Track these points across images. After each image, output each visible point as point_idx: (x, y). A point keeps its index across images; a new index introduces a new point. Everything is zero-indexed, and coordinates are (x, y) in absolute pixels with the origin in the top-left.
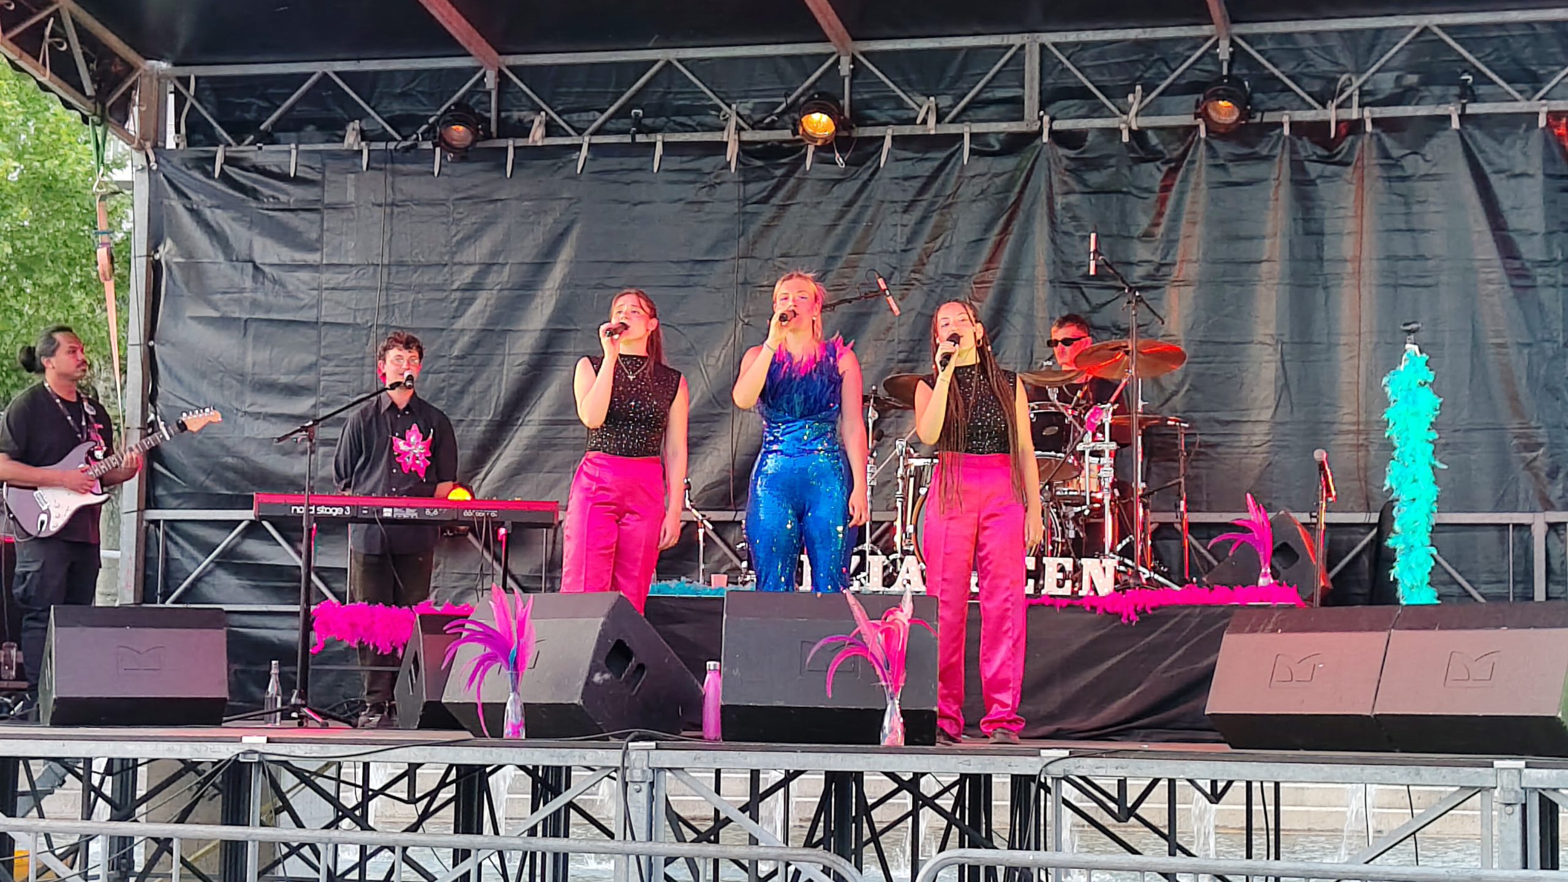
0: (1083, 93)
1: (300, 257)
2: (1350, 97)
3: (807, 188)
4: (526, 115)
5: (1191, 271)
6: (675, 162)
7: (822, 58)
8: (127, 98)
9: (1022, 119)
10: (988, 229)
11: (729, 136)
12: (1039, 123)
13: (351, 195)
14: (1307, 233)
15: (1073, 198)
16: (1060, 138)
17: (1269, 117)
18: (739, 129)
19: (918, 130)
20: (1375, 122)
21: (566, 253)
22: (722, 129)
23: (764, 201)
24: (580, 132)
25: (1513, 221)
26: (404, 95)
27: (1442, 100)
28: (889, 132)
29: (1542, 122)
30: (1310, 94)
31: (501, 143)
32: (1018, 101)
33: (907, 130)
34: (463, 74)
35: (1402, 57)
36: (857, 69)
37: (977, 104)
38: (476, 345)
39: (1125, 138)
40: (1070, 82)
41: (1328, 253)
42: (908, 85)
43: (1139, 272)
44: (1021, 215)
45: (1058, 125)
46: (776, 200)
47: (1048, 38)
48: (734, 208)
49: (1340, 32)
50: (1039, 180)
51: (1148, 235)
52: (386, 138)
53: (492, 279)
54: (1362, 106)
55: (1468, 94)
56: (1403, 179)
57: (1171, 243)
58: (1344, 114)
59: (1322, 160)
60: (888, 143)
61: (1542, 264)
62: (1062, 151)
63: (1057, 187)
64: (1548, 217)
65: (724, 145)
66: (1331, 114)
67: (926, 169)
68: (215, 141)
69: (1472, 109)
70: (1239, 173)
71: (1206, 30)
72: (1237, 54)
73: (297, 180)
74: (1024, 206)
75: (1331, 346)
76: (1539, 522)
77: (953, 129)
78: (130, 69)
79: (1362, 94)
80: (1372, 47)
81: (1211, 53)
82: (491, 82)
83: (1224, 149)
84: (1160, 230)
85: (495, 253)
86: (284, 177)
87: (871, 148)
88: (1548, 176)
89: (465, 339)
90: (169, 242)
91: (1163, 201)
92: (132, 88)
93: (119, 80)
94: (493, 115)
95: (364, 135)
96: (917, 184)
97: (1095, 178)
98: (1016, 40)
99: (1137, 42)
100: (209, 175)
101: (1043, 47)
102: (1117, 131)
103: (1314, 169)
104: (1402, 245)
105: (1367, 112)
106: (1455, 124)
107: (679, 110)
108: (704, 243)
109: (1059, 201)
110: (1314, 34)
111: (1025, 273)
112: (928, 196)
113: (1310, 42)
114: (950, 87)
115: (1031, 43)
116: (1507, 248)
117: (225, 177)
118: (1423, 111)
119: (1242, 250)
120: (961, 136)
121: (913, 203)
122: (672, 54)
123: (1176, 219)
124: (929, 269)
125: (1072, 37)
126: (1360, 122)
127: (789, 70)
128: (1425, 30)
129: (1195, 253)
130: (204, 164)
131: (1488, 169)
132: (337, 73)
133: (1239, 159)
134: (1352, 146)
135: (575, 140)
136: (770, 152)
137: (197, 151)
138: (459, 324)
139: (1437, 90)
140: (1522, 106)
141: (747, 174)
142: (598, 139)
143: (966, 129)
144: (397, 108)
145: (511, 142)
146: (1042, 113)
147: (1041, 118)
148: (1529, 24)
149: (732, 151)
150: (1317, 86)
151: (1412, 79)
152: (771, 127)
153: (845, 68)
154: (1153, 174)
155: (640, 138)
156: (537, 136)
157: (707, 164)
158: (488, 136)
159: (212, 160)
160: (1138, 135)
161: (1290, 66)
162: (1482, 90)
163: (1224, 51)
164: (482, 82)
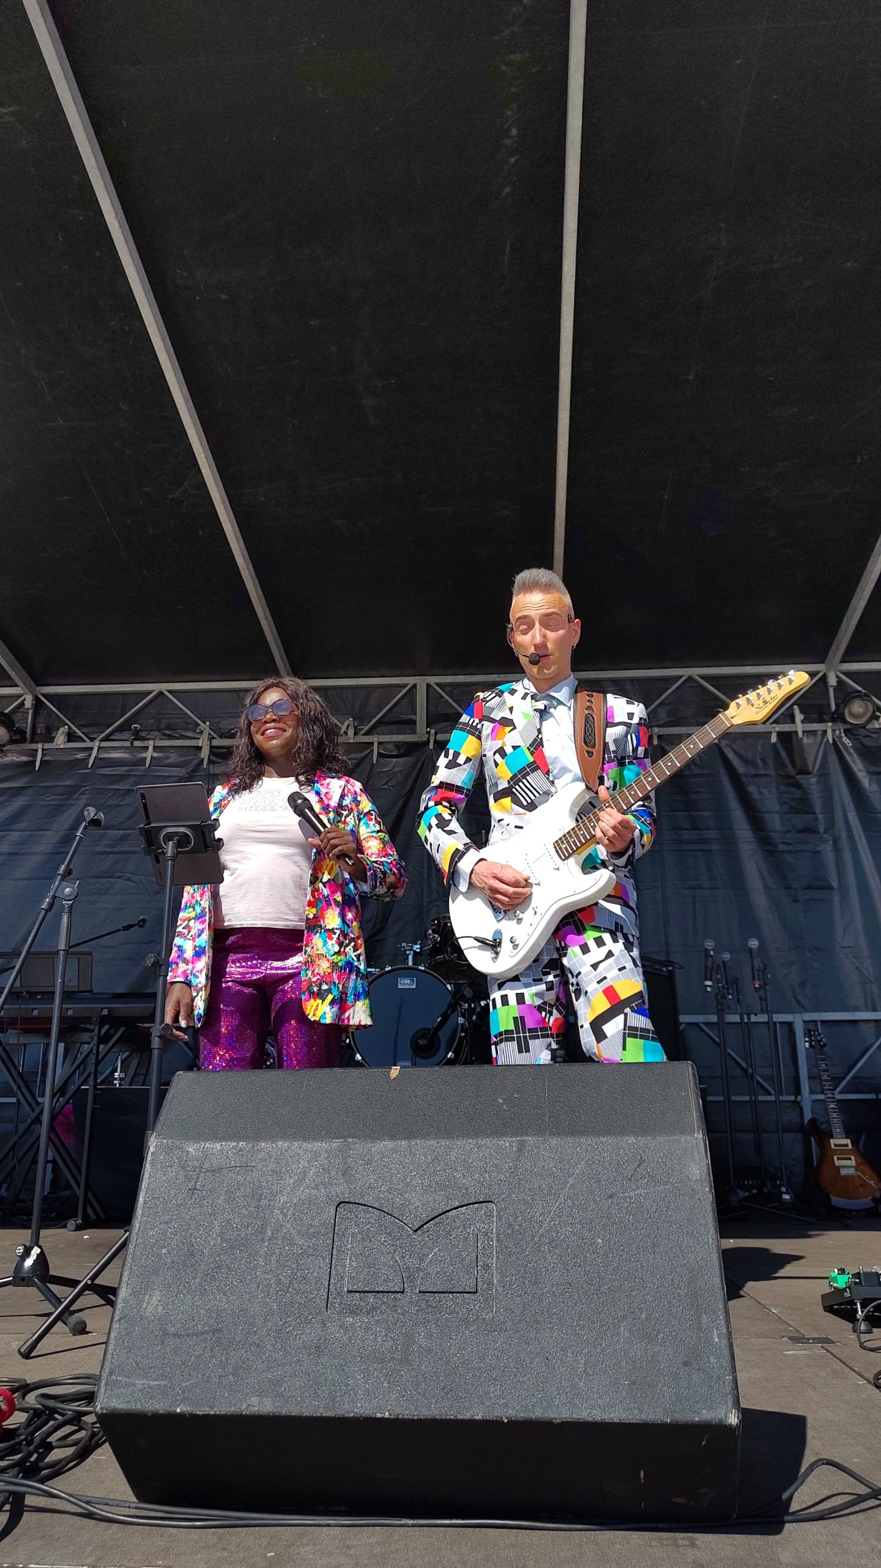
4: (52, 727)
9: (414, 732)
11: (203, 742)
12: (427, 736)
18: (211, 738)
22: (198, 738)
24: (92, 740)
31: (31, 746)
32: (412, 721)
37: (384, 722)
45: (440, 737)
47: (434, 678)
65: (200, 748)
77: (367, 739)
82: (28, 705)
94: (28, 727)
98: (410, 681)
107: (167, 725)
114: (363, 711)
115: (421, 682)
120: (372, 743)
122: (164, 687)
125: (449, 679)
135: (88, 744)
141: (215, 769)
142: (104, 744)
143: (375, 739)
145: (40, 746)
146: (428, 729)
147: (428, 733)
149: (205, 754)
155: (137, 743)
156: (60, 740)
158: (23, 741)
164: (22, 704)
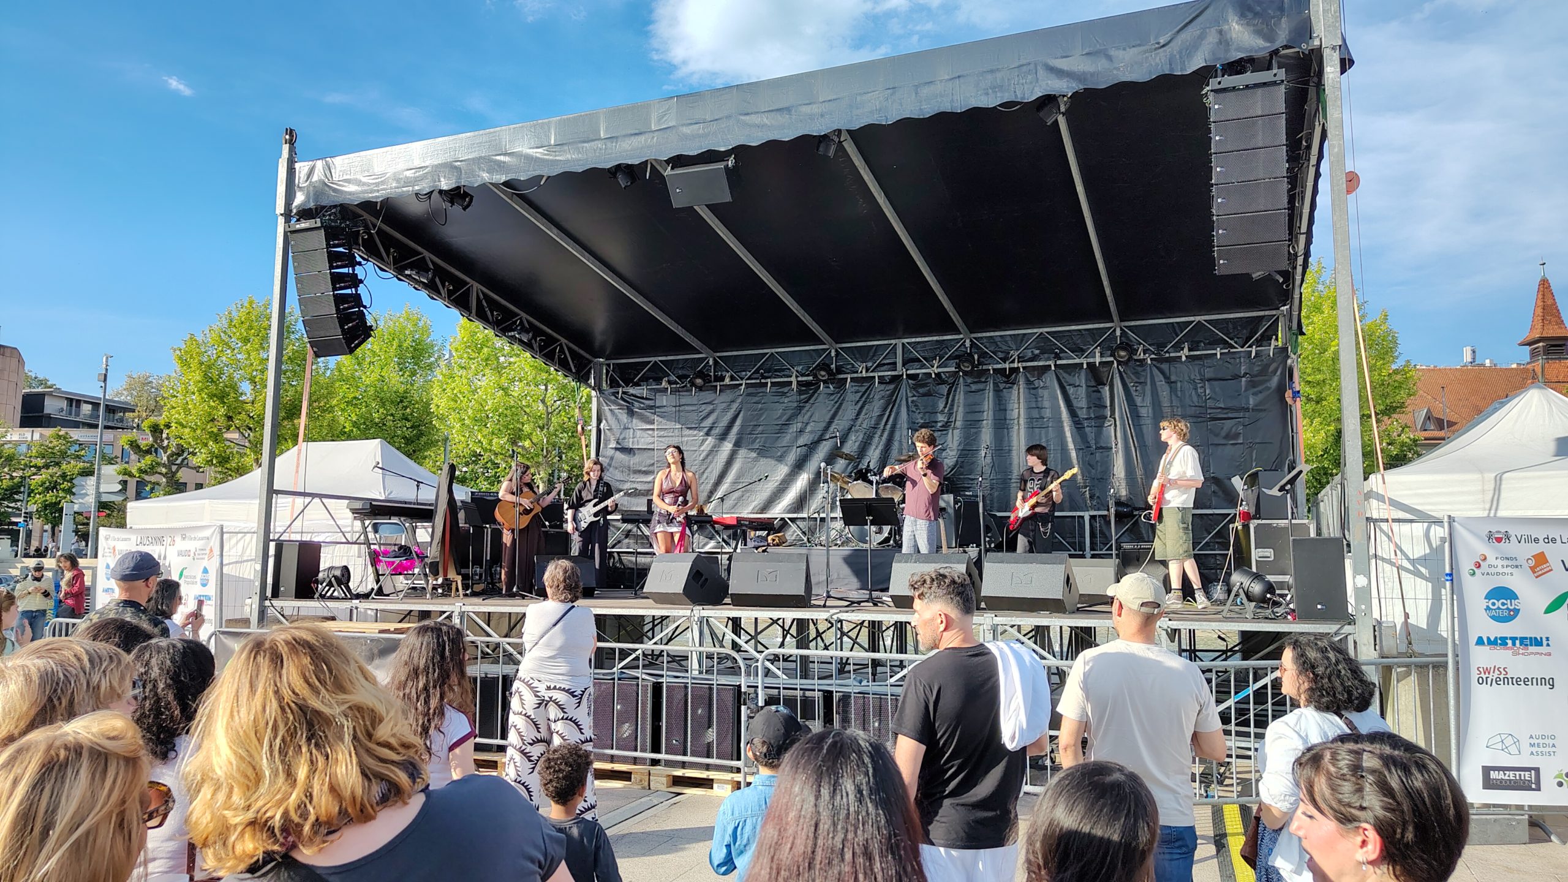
0: (918, 360)
1: (649, 427)
2: (1014, 360)
3: (821, 396)
4: (724, 374)
5: (959, 424)
6: (774, 389)
7: (825, 350)
8: (589, 372)
9: (896, 370)
10: (885, 410)
11: (793, 379)
13: (665, 404)
14: (1000, 410)
15: (915, 398)
16: (909, 376)
17: (985, 367)
18: (797, 377)
19: (860, 375)
20: (1024, 368)
21: (738, 422)
22: (791, 376)
23: (806, 402)
24: (742, 379)
25: (1075, 403)
26: (683, 368)
27: (1048, 359)
28: (849, 376)
29: (1085, 366)
30: (1000, 359)
31: (715, 384)
32: (895, 364)
33: (855, 375)
34: (702, 360)
35: (1034, 343)
36: (838, 354)
37: (879, 365)
38: (708, 456)
39: (933, 376)
40: (911, 356)
41: (1008, 417)
42: (856, 359)
43: (940, 424)
44: (896, 405)
45: (909, 372)
46: (811, 401)
47: (905, 341)
48: (795, 404)
49: (1010, 335)
50: (903, 391)
51: (942, 412)
52: (676, 383)
53: (713, 432)
54: (1018, 362)
55: (1058, 357)
56: (1034, 389)
57: (950, 414)
58: (1012, 365)
59: (1006, 382)
60: (849, 380)
61: (1087, 419)
62: (910, 381)
63: (910, 395)
64: (1088, 402)
65: (791, 382)
66: (1007, 366)
67: (863, 389)
68: (619, 386)
69: (1059, 362)
70: (974, 387)
71: (961, 336)
72: (973, 344)
73: (647, 399)
74: (898, 401)
75: (1010, 451)
76: (1086, 515)
77: (872, 374)
78: (590, 362)
79: (1019, 358)
80: (1022, 340)
81: (963, 344)
82: (711, 362)
83: (969, 380)
84: (947, 409)
85: (714, 423)
86: (642, 398)
87: (843, 382)
88: (1088, 386)
89: (704, 454)
90: (604, 421)
91: (947, 398)
92: (591, 368)
93: (586, 366)
94: (712, 374)
95: (670, 382)
96: (860, 394)
97: (921, 390)
98: (893, 342)
99: (937, 341)
100: (617, 398)
101: (903, 344)
102: (931, 374)
103: (1002, 386)
104: (1035, 414)
105: (1020, 365)
106: (1053, 368)
107: (776, 371)
108: (785, 418)
109: (910, 400)
110: (1001, 336)
111: (898, 426)
112: (863, 399)
113: (1000, 339)
114: (871, 359)
115: (899, 342)
116: (1073, 413)
117: (622, 399)
118: (1041, 363)
119: (976, 417)
120: (874, 377)
121: (858, 402)
122: (773, 350)
123: (952, 405)
124: (864, 426)
125: (913, 340)
126: (1018, 368)
127: (814, 354)
128: (1041, 333)
129: (960, 417)
130: (615, 394)
131: (1065, 384)
132: (660, 361)
133: (974, 383)
134: (1016, 377)
135: (741, 382)
136: (808, 384)
137: (612, 390)
138: (702, 449)
139: (1046, 355)
140: (1077, 361)
141: (800, 393)
142: (748, 382)
143: (876, 374)
144: (680, 372)
145: (718, 383)
146: (903, 368)
147: (903, 370)
148: (1079, 330)
149: (794, 386)
150: (1001, 355)
151: (1037, 352)
152: (808, 375)
153: (833, 354)
154: (944, 389)
155: (763, 381)
156: (727, 381)
157: (785, 390)
158: (710, 382)
159: (618, 393)
160: (938, 375)
161: (992, 349)
162: (1061, 355)
163: (968, 343)
164: (708, 362)
